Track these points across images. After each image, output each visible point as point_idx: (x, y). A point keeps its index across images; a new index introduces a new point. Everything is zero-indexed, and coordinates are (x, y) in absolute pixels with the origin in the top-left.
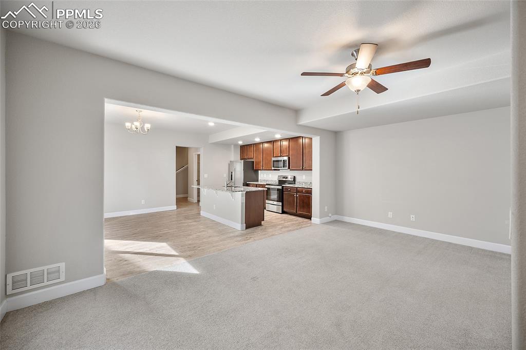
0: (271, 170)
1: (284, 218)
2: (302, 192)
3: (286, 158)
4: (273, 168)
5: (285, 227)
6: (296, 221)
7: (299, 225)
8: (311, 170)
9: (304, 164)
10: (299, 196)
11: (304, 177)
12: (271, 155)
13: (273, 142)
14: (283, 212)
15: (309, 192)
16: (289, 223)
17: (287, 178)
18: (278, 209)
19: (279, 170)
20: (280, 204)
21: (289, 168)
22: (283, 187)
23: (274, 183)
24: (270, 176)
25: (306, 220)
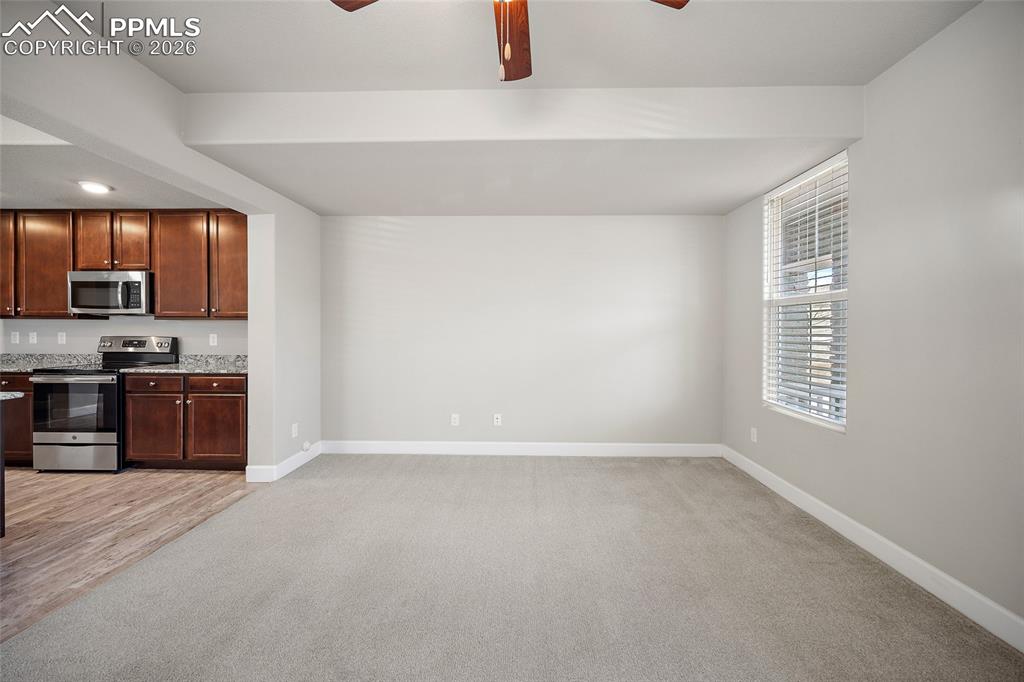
0: (66, 316)
1: (127, 488)
2: (208, 387)
3: (137, 276)
4: (76, 311)
5: (133, 533)
6: (183, 489)
7: (197, 506)
8: (245, 317)
9: (215, 298)
10: (197, 401)
11: (213, 340)
12: (64, 262)
13: (73, 215)
14: (125, 464)
15: (237, 385)
16: (152, 507)
17: (142, 344)
18: (98, 458)
19: (106, 317)
20: (112, 437)
21: (151, 309)
22: (122, 378)
23: (82, 364)
24: (62, 339)
25: (225, 476)
